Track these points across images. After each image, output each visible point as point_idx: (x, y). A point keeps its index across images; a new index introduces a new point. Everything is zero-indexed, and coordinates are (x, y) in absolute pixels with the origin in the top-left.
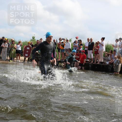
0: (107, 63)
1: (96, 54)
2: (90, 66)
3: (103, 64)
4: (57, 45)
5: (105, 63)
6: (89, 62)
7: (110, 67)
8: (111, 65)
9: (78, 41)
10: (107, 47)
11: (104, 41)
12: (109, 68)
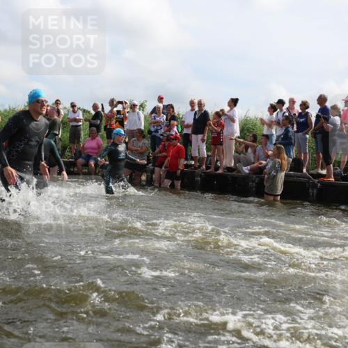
0: (246, 170)
4: (104, 119)
9: (163, 109)
11: (235, 109)
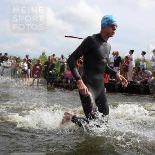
0: (139, 82)
1: (125, 71)
2: (117, 87)
3: (133, 84)
5: (136, 83)
6: (116, 82)
7: (143, 87)
8: (143, 85)
10: (138, 62)
11: (133, 55)
12: (141, 88)
